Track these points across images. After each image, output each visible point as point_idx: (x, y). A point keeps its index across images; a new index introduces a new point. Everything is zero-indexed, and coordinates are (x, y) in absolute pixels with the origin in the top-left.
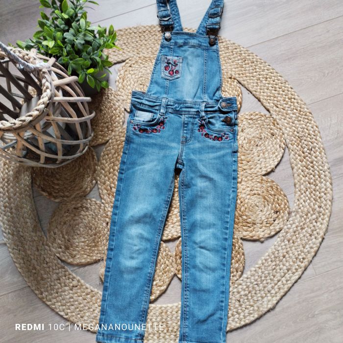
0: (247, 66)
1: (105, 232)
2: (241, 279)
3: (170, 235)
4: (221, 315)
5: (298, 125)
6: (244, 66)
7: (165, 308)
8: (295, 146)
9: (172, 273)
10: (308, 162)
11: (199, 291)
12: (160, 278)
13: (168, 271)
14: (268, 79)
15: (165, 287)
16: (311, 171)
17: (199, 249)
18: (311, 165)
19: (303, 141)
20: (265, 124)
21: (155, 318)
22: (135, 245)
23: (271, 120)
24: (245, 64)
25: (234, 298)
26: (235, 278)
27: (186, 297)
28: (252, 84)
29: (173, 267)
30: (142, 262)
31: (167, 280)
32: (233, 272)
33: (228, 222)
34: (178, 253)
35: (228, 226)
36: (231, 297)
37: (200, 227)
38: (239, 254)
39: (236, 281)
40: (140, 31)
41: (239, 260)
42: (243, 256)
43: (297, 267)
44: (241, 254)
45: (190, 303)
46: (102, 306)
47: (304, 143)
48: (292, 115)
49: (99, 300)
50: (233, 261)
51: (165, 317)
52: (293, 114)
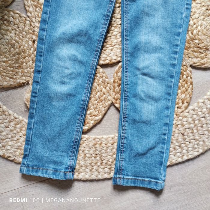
1: (31, 51)
2: (187, 111)
3: (109, 58)
4: (162, 148)
7: (100, 139)
9: (109, 102)
11: (139, 122)
12: (95, 107)
13: (105, 99)
15: (101, 117)
17: (141, 76)
21: (88, 149)
22: (67, 68)
25: (177, 131)
26: (180, 110)
27: (124, 128)
29: (110, 95)
30: (75, 88)
31: (103, 109)
32: (178, 104)
33: (177, 45)
34: (116, 80)
35: (178, 50)
36: (174, 129)
37: (144, 50)
38: (186, 83)
39: (181, 112)
41: (187, 90)
42: (191, 86)
44: (189, 83)
45: (128, 134)
46: (27, 135)
49: (24, 129)
50: (179, 91)
51: (99, 149)
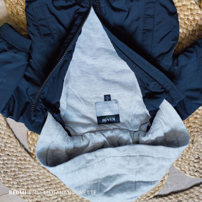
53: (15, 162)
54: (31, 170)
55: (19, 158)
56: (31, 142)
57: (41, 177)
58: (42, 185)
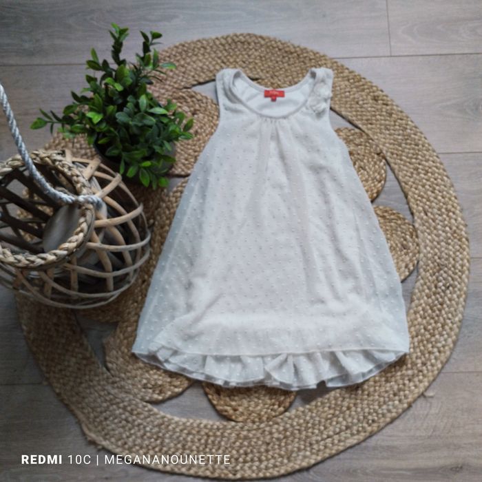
0: (408, 146)
5: (443, 249)
6: (403, 145)
8: (428, 274)
10: (436, 302)
14: (430, 174)
16: (434, 314)
18: (439, 306)
19: (442, 272)
20: (399, 229)
23: (409, 228)
24: (406, 144)
28: (405, 172)
40: (287, 49)
43: (360, 429)
47: (441, 275)
48: (440, 232)
52: (443, 231)
53: (404, 154)
54: (387, 141)
55: (399, 157)
56: (383, 171)
57: (378, 131)
58: (378, 122)
